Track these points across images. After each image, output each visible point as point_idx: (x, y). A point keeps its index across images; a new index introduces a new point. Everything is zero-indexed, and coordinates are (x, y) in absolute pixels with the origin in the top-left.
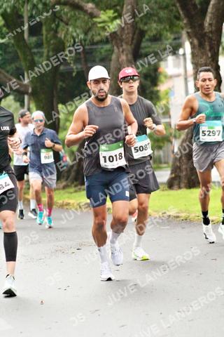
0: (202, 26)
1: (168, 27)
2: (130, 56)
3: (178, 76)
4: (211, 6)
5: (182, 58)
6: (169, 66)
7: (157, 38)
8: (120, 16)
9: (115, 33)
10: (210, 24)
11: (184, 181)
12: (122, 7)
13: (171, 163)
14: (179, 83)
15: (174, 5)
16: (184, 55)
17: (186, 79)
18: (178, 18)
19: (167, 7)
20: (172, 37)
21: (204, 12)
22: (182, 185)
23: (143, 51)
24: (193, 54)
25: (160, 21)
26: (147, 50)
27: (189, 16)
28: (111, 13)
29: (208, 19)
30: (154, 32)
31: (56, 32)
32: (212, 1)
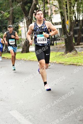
1: (20, 16)
2: (12, 23)
3: (23, 27)
4: (30, 11)
5: (24, 23)
6: (21, 25)
7: (18, 19)
8: (9, 14)
9: (8, 17)
11: (25, 51)
12: (10, 12)
13: (22, 47)
14: (23, 29)
15: (22, 11)
16: (24, 22)
17: (25, 28)
18: (23, 14)
19: (20, 11)
20: (22, 18)
23: (15, 21)
24: (26, 22)
25: (19, 15)
26: (16, 21)
27: (25, 13)
28: (7, 13)
29: (29, 14)
30: (17, 17)
32: (30, 10)
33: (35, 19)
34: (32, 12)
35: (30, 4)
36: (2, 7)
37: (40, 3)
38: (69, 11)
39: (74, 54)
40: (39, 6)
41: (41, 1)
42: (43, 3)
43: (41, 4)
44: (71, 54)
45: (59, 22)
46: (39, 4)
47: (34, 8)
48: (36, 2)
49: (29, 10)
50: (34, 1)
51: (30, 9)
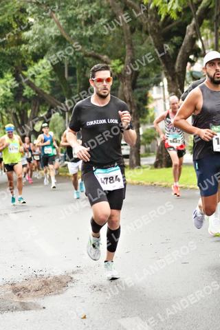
0: (173, 68)
1: (153, 69)
2: (130, 87)
3: (160, 99)
4: (179, 56)
5: (162, 88)
6: (154, 93)
7: (146, 76)
8: (123, 63)
9: (121, 73)
10: (179, 68)
11: (164, 162)
12: (125, 58)
13: (156, 151)
14: (160, 103)
16: (163, 86)
17: (164, 101)
18: (159, 64)
20: (156, 75)
21: (174, 60)
22: (163, 165)
23: (138, 84)
24: (168, 85)
26: (140, 83)
27: (165, 62)
28: (118, 61)
29: (177, 65)
30: (144, 73)
31: (85, 73)
32: (180, 54)
33: (191, 79)
34: (183, 59)
35: (180, 38)
36: (104, 46)
37: (207, 34)
40: (204, 43)
41: (209, 31)
42: (213, 34)
43: (207, 38)
46: (203, 38)
47: (190, 48)
49: (177, 55)
50: (189, 31)
51: (178, 52)
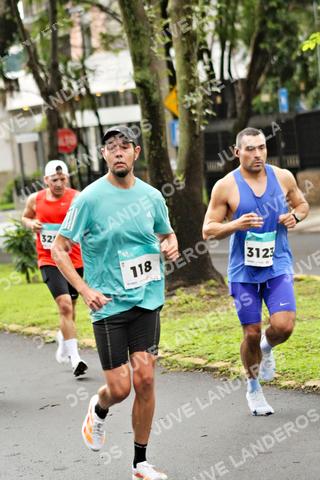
38: (181, 78)
39: (213, 296)
44: (193, 296)
45: (126, 92)
48: (8, 9)
